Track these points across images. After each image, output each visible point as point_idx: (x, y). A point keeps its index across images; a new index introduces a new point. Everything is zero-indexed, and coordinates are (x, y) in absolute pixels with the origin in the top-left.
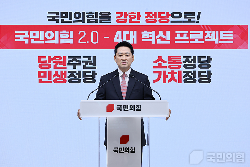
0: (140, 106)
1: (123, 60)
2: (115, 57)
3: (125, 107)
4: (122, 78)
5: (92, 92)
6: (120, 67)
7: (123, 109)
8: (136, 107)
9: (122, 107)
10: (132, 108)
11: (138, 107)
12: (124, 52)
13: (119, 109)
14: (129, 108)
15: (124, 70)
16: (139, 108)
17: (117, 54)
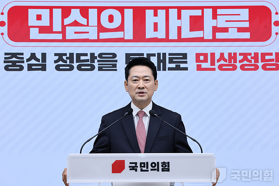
0: (168, 163)
1: (139, 88)
2: (126, 84)
3: (143, 165)
4: (138, 118)
5: (88, 141)
6: (134, 100)
7: (139, 169)
8: (162, 166)
9: (138, 165)
10: (155, 167)
11: (164, 166)
12: (141, 75)
13: (133, 168)
14: (150, 167)
15: (141, 104)
16: (167, 167)
17: (129, 78)
